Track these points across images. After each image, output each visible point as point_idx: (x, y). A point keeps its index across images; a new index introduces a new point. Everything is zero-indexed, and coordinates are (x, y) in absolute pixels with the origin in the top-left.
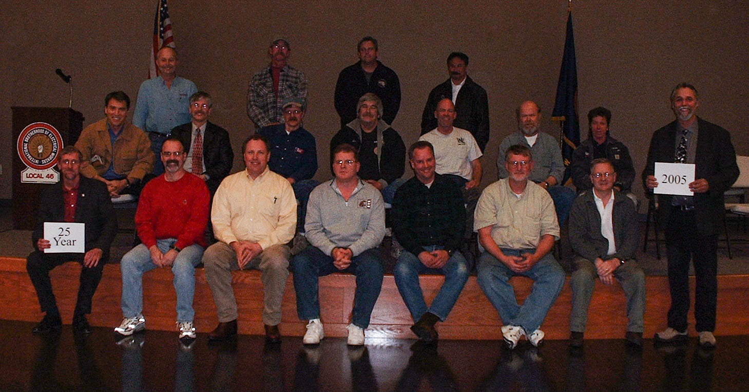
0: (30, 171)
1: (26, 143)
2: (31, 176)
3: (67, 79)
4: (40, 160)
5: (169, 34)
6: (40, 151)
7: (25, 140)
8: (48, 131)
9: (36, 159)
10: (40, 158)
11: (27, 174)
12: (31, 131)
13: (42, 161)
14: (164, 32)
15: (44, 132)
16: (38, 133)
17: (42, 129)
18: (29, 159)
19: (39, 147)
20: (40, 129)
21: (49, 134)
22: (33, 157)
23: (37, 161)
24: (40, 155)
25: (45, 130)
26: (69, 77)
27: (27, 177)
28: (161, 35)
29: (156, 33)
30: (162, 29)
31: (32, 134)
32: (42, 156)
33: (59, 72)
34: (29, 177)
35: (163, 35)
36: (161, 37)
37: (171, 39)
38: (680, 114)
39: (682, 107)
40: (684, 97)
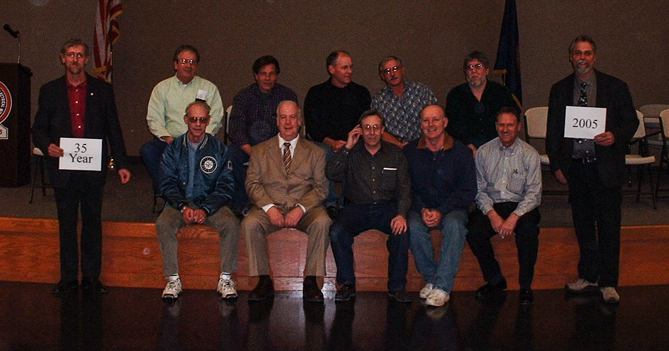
26: (17, 32)
38: (579, 68)
39: (581, 61)
40: (583, 50)
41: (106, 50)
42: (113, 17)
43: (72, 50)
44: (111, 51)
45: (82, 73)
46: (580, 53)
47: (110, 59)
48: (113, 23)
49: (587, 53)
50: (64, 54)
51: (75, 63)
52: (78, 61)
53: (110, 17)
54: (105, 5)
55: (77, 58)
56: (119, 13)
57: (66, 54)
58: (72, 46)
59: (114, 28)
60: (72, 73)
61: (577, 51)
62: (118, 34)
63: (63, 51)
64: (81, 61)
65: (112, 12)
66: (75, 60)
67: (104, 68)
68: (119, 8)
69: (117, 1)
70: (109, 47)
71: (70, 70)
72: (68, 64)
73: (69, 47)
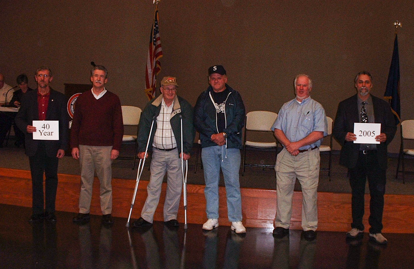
5: (159, 42)
7: (72, 104)
12: (75, 98)
14: (155, 41)
28: (154, 43)
29: (151, 42)
30: (155, 40)
33: (92, 63)
35: (155, 43)
36: (154, 44)
37: (159, 46)
38: (360, 92)
39: (362, 88)
40: (364, 80)
41: (153, 78)
42: (157, 59)
43: (40, 73)
44: (156, 79)
46: (362, 82)
47: (155, 84)
48: (158, 62)
49: (367, 82)
50: (37, 76)
51: (43, 81)
53: (156, 58)
54: (153, 51)
56: (161, 56)
57: (38, 75)
58: (41, 70)
59: (158, 66)
61: (360, 80)
62: (160, 69)
63: (36, 74)
65: (156, 56)
67: (151, 89)
68: (161, 53)
69: (160, 50)
70: (155, 76)
71: (40, 85)
72: (39, 81)
73: (39, 71)
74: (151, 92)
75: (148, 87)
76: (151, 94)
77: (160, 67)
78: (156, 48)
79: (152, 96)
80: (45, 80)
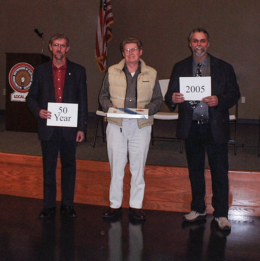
0: (16, 93)
1: (14, 75)
2: (17, 97)
3: (40, 35)
4: (23, 87)
5: (109, 7)
6: (23, 81)
7: (14, 74)
8: (28, 68)
9: (20, 86)
10: (23, 86)
11: (14, 95)
12: (17, 68)
13: (24, 87)
14: (106, 6)
15: (26, 69)
16: (22, 70)
17: (24, 67)
18: (16, 86)
19: (22, 78)
20: (23, 67)
21: (28, 70)
22: (18, 85)
23: (21, 88)
24: (23, 84)
25: (26, 68)
26: (42, 34)
27: (15, 98)
28: (104, 8)
29: (101, 7)
30: (105, 5)
31: (18, 70)
32: (24, 84)
33: (36, 31)
34: (16, 97)
35: (105, 8)
36: (105, 10)
37: (110, 11)
41: (103, 46)
42: (108, 25)
44: (106, 46)
45: (64, 59)
47: (106, 51)
48: (108, 29)
50: (51, 45)
51: (59, 52)
52: (60, 50)
53: (106, 25)
54: (103, 17)
55: (61, 48)
56: (111, 22)
58: (57, 39)
59: (109, 32)
60: (57, 58)
62: (111, 36)
63: (51, 42)
64: (63, 50)
65: (107, 22)
66: (59, 50)
67: (102, 57)
68: (112, 19)
69: (110, 15)
70: (105, 44)
71: (55, 56)
72: (54, 52)
73: (55, 40)
74: (101, 60)
75: (98, 55)
76: (102, 63)
77: (111, 35)
78: (106, 14)
79: (103, 65)
80: (62, 51)
